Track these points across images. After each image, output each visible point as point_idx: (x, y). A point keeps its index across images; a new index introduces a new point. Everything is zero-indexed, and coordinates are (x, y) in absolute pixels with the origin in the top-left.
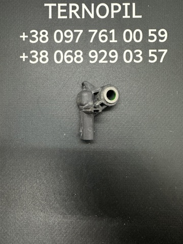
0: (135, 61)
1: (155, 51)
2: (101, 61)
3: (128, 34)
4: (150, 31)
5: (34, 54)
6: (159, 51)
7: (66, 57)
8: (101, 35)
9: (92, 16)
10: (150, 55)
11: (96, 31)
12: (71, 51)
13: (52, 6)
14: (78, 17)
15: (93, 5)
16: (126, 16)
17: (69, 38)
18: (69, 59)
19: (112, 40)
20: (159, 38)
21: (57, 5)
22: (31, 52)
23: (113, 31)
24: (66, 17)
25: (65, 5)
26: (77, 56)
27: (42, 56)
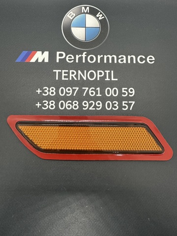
0: (113, 109)
1: (127, 102)
2: (90, 109)
3: (108, 90)
4: (123, 89)
5: (45, 103)
6: (130, 102)
7: (67, 105)
8: (91, 92)
9: (85, 78)
10: (124, 105)
11: (87, 88)
12: (71, 102)
13: (59, 72)
14: (76, 79)
15: (85, 71)
16: (107, 79)
17: (70, 93)
18: (69, 107)
19: (98, 94)
20: (129, 94)
21: (62, 71)
22: (44, 102)
23: (98, 89)
24: (67, 79)
25: (67, 71)
26: (74, 105)
27: (51, 105)
